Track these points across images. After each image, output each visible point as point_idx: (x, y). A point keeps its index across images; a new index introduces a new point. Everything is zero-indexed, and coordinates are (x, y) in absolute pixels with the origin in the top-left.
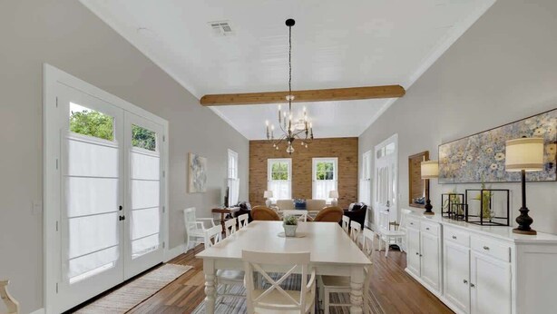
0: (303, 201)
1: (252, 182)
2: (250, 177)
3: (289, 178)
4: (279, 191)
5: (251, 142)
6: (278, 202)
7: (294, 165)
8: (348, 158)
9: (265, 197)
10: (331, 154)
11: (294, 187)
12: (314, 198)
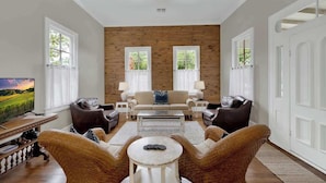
0: (163, 93)
1: (108, 71)
2: (106, 67)
3: (149, 68)
4: (137, 83)
5: (106, 29)
6: (137, 94)
7: (154, 55)
8: (210, 47)
9: (120, 89)
10: (192, 43)
11: (154, 78)
12: (175, 89)
